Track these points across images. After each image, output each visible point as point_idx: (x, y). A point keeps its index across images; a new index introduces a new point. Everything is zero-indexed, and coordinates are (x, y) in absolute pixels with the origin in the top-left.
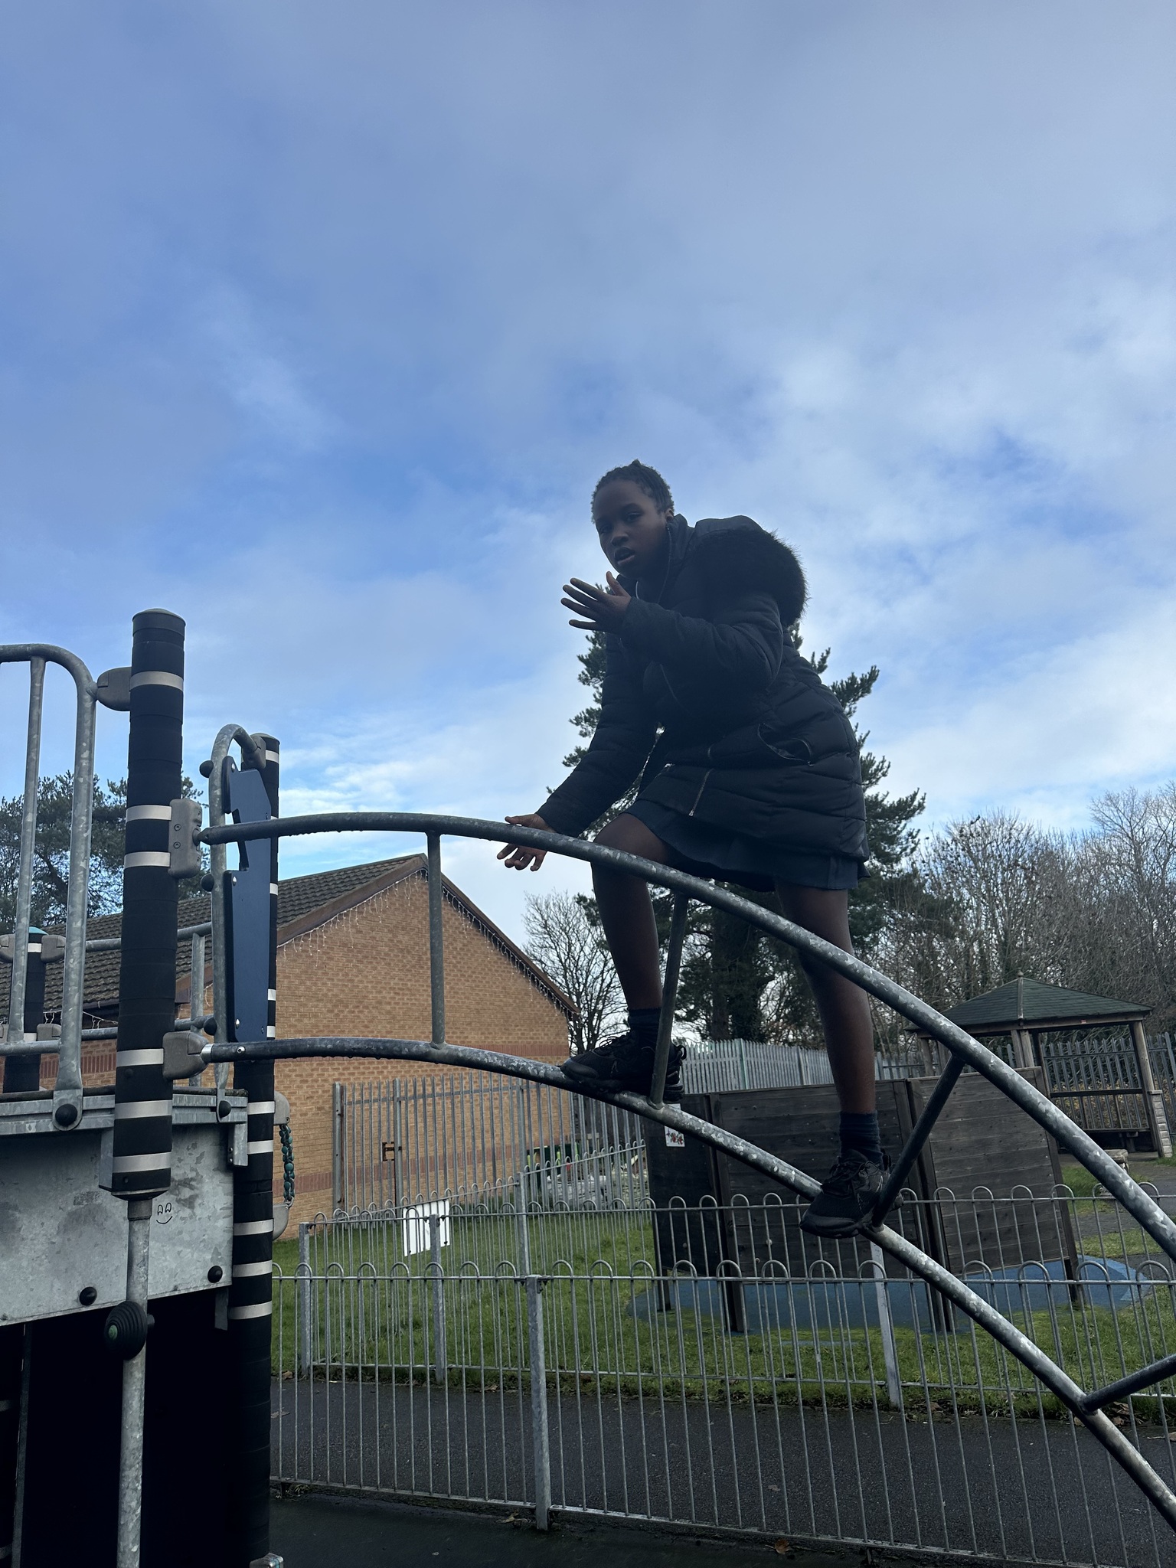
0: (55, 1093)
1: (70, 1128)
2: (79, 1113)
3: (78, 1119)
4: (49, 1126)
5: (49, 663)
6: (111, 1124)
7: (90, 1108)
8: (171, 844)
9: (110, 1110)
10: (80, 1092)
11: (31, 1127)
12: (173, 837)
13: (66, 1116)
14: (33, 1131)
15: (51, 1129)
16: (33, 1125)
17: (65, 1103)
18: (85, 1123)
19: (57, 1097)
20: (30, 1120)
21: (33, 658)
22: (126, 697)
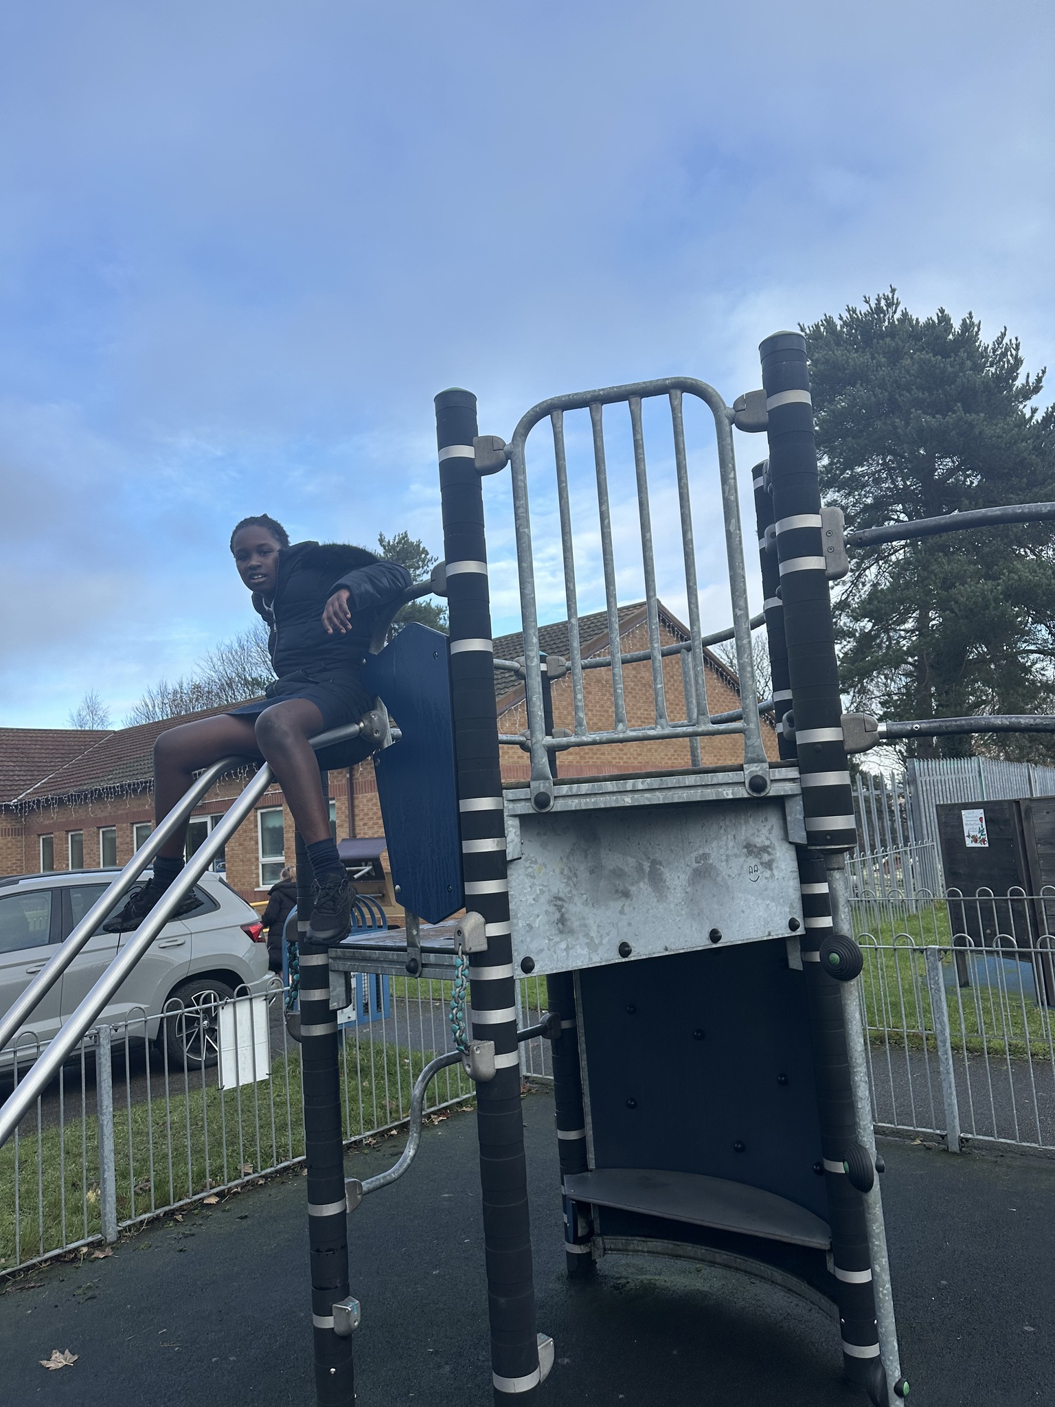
0: (745, 766)
1: (763, 794)
2: (768, 782)
3: (769, 787)
4: (743, 793)
5: (684, 394)
6: (798, 791)
7: (776, 778)
8: (825, 549)
9: (793, 780)
10: (766, 765)
11: (728, 793)
12: (826, 543)
13: (758, 784)
14: (731, 796)
15: (746, 796)
16: (730, 792)
17: (755, 774)
18: (773, 790)
19: (748, 769)
20: (725, 788)
21: (673, 391)
22: (765, 418)
